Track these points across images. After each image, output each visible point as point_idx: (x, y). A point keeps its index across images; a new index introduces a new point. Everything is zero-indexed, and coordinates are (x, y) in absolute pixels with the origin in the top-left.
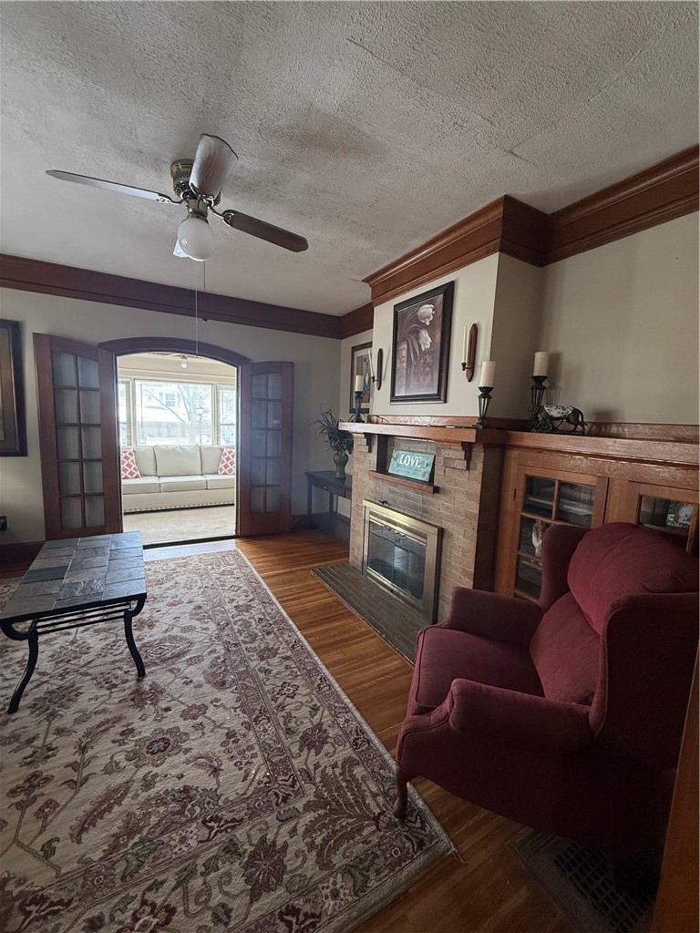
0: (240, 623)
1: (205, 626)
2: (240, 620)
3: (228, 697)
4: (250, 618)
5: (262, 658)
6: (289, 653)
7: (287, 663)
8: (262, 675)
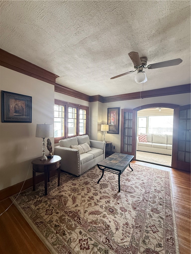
0: (153, 195)
1: (142, 189)
2: (153, 194)
3: (134, 213)
4: (157, 196)
5: (152, 211)
6: (164, 217)
7: (161, 220)
8: (148, 216)
